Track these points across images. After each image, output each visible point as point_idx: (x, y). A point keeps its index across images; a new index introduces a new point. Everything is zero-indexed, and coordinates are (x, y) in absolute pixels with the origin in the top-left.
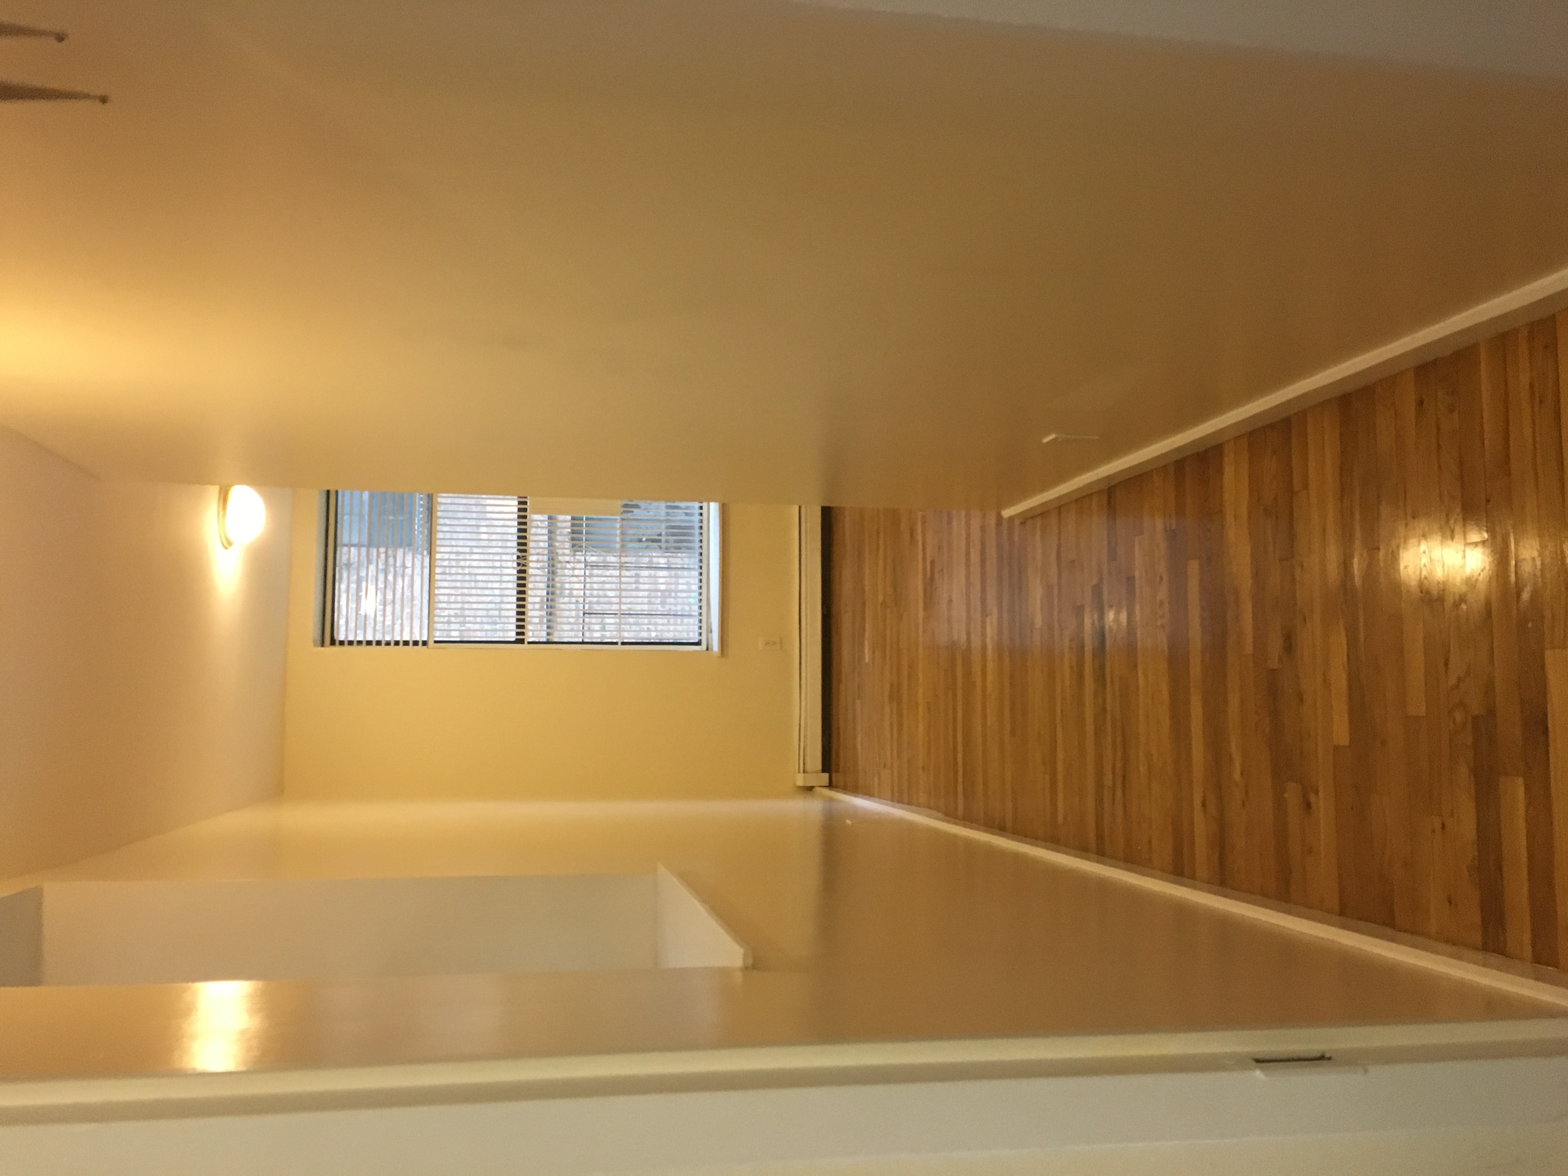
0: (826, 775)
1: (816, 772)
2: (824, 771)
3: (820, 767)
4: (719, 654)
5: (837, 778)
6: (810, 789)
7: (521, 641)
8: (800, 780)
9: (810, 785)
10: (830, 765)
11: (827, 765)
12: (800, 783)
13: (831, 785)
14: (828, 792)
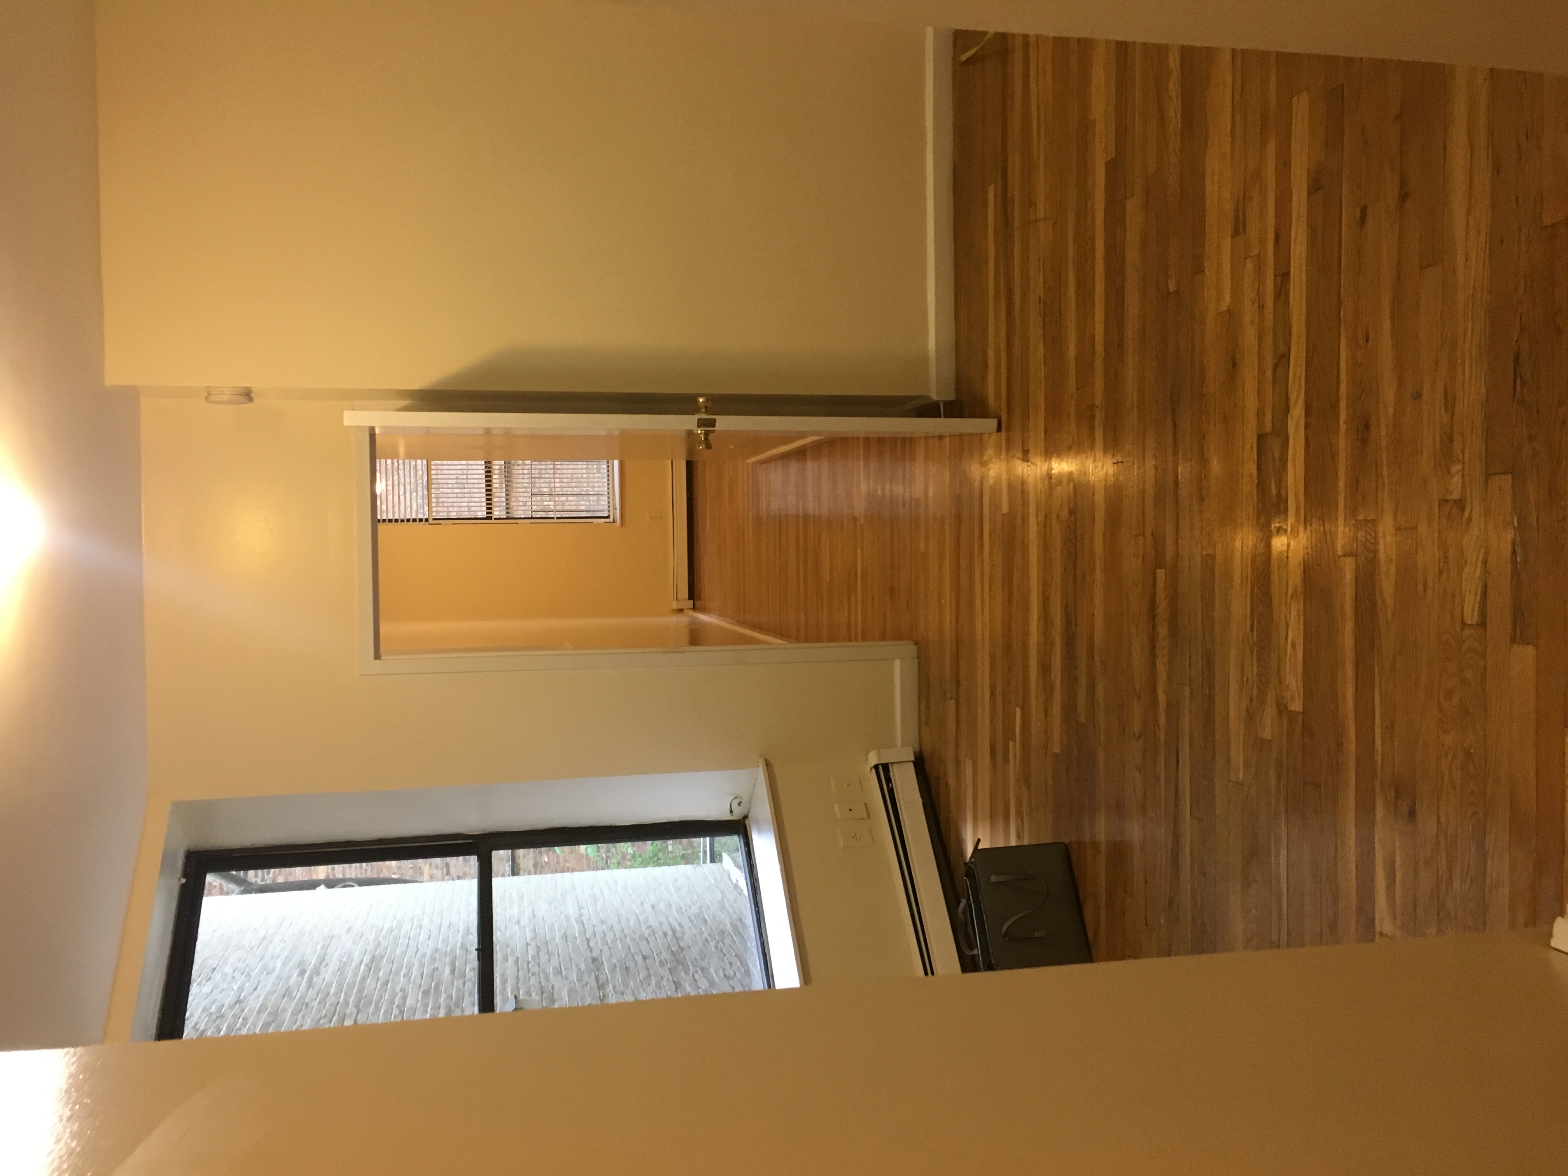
0: (692, 601)
1: (685, 600)
2: (690, 598)
3: (687, 596)
4: (620, 525)
5: (698, 603)
6: (681, 610)
7: (491, 518)
8: (675, 605)
9: (680, 607)
10: (693, 596)
11: (691, 596)
12: (675, 607)
13: (694, 608)
14: (691, 612)
